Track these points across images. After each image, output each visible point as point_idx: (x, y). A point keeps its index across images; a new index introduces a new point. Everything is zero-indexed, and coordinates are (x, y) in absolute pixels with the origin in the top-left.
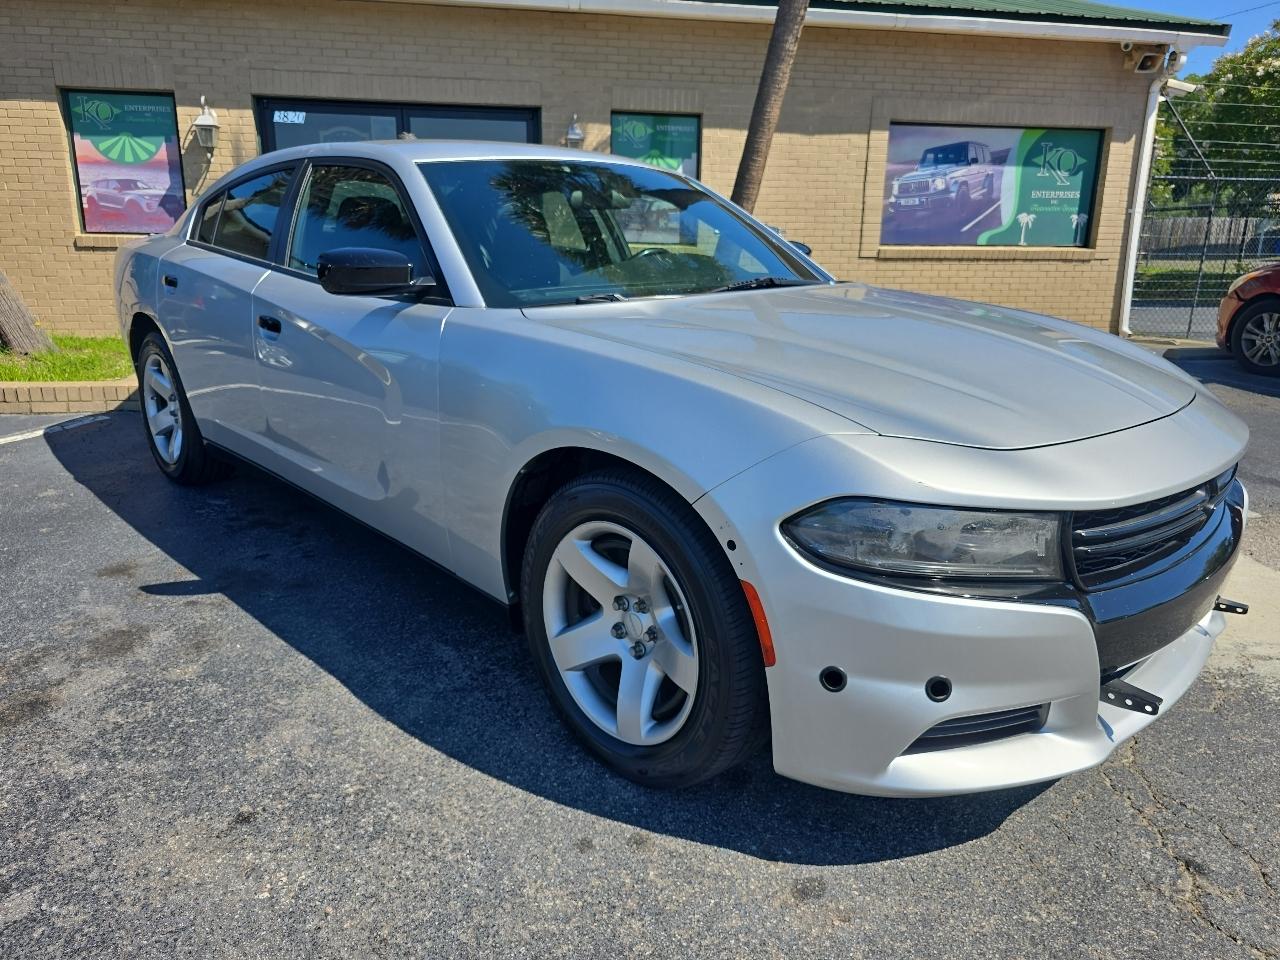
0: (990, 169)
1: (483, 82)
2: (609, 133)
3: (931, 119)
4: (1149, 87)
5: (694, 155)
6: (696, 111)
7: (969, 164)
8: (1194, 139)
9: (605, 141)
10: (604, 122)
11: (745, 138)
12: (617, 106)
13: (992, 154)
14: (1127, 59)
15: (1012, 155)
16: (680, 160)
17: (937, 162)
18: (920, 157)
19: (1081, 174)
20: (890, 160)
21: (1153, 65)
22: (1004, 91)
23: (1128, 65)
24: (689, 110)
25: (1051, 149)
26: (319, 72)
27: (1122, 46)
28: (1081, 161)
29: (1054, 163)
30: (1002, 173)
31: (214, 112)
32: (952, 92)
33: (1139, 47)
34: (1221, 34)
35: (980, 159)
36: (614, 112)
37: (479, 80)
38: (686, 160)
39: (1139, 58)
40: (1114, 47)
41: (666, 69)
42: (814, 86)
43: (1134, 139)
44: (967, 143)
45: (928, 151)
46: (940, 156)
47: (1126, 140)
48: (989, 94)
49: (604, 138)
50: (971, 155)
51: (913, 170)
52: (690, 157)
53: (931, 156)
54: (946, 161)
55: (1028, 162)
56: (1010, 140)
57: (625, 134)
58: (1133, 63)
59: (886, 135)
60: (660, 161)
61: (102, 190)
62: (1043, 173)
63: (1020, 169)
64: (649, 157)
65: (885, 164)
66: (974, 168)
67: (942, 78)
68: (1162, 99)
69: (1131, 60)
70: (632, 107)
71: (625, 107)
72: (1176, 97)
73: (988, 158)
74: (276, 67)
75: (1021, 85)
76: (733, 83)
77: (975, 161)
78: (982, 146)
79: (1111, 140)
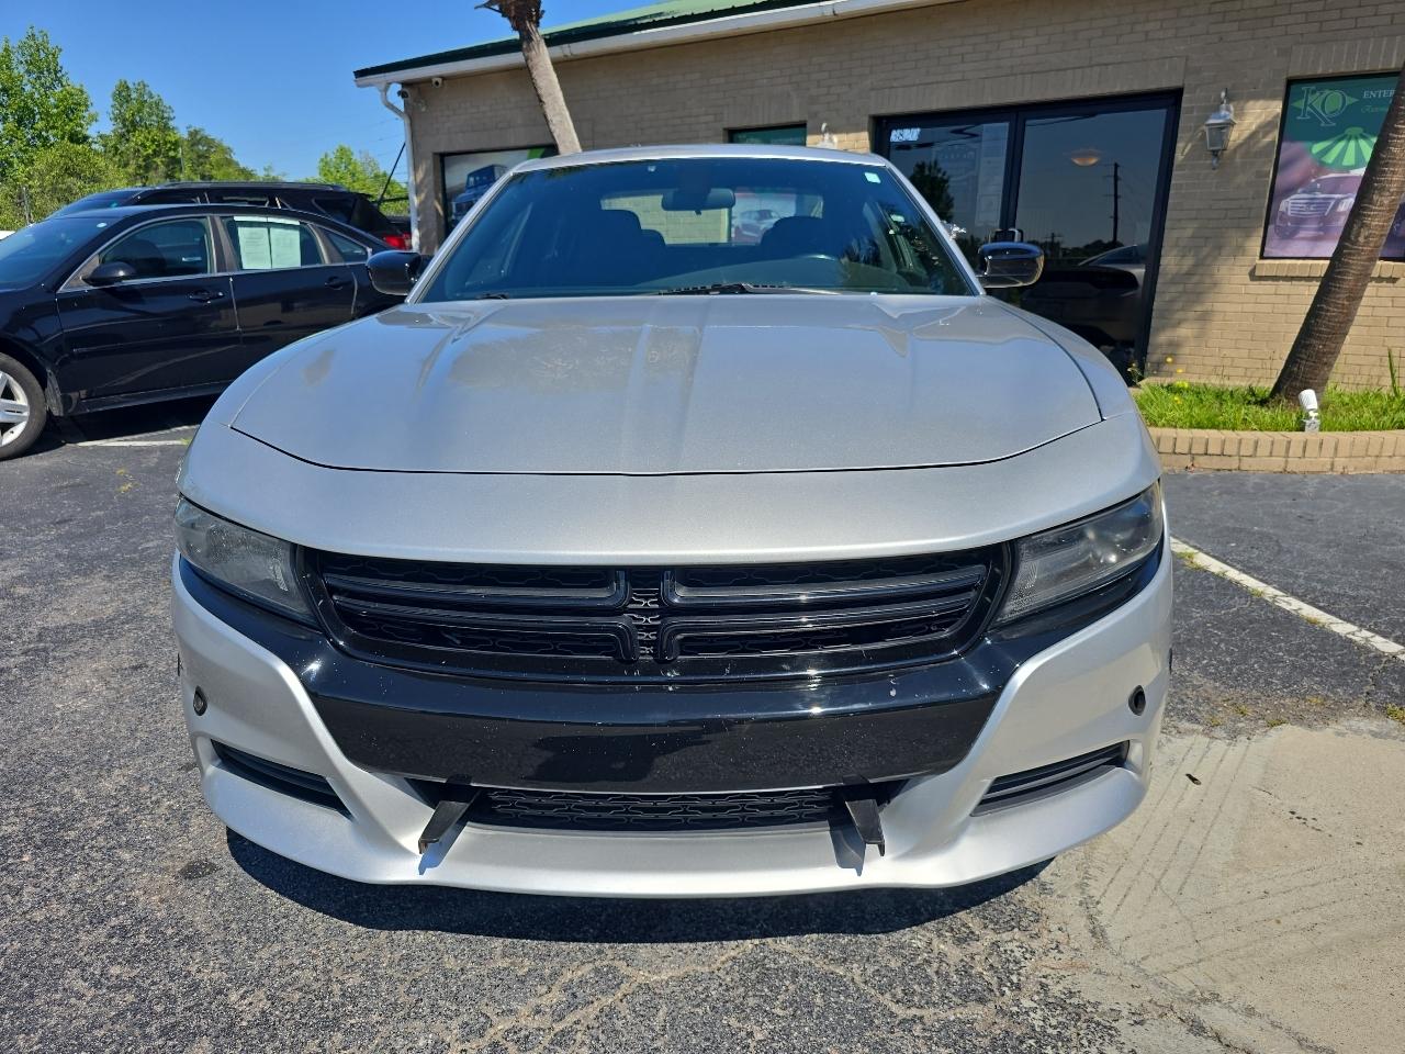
1: (1110, 67)
2: (1279, 111)
10: (1271, 97)
12: (1296, 72)
26: (932, 83)
31: (835, 138)
36: (1292, 82)
37: (1106, 65)
49: (1270, 119)
57: (1309, 109)
61: (746, 221)
64: (1342, 139)
70: (1319, 72)
71: (1310, 73)
74: (895, 85)
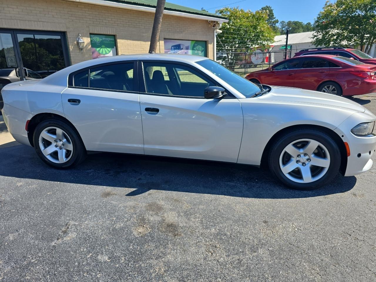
0: (186, 51)
1: (45, 23)
2: (90, 40)
3: (173, 38)
4: (214, 31)
5: (115, 47)
6: (114, 34)
7: (181, 50)
8: (222, 43)
9: (89, 43)
10: (87, 37)
11: (150, 44)
12: (91, 32)
13: (186, 47)
14: (209, 24)
15: (190, 47)
16: (111, 49)
17: (174, 49)
18: (171, 48)
19: (203, 52)
20: (165, 49)
21: (215, 26)
22: (187, 31)
23: (210, 26)
24: (113, 34)
25: (197, 46)
27: (209, 21)
28: (203, 49)
29: (198, 49)
30: (188, 52)
32: (176, 31)
33: (212, 22)
34: (226, 19)
35: (183, 48)
36: (90, 34)
38: (113, 49)
39: (212, 24)
40: (207, 21)
41: (105, 21)
42: (144, 28)
43: (212, 43)
44: (180, 44)
45: (172, 46)
46: (175, 47)
47: (211, 44)
48: (184, 32)
49: (89, 42)
50: (181, 47)
51: (169, 51)
52: (114, 48)
53: (173, 48)
54: (176, 49)
55: (193, 49)
56: (189, 43)
57: (94, 41)
58: (211, 25)
59: (163, 42)
60: (105, 49)
62: (196, 52)
63: (192, 51)
64: (102, 48)
65: (164, 50)
66: (182, 50)
67: (174, 27)
68: (216, 34)
69: (210, 25)
70: (96, 32)
71: (94, 32)
72: (218, 34)
73: (185, 48)
75: (190, 30)
76: (123, 26)
77: (182, 49)
78: (183, 45)
79: (208, 44)
